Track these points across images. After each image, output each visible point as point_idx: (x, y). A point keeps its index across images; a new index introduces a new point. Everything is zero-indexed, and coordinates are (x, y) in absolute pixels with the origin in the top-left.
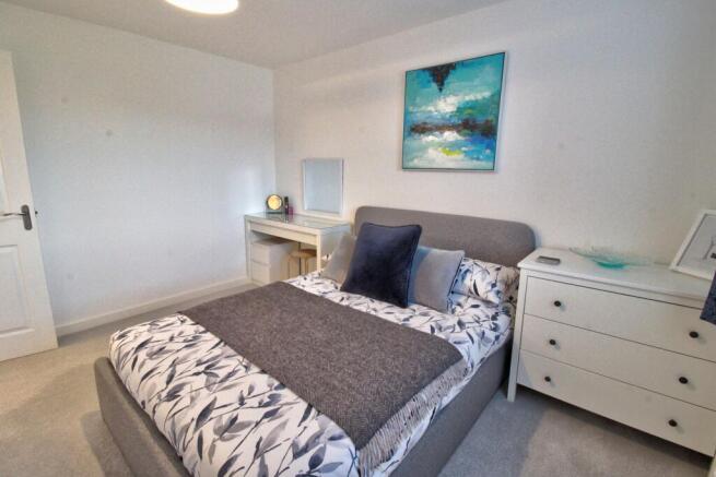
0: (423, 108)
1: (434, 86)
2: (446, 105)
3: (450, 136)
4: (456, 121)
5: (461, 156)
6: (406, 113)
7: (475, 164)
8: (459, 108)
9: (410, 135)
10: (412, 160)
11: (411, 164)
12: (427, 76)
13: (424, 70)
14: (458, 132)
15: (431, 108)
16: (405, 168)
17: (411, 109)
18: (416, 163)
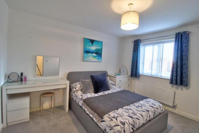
0: (88, 47)
1: (91, 44)
2: (93, 48)
3: (94, 55)
4: (95, 52)
5: (96, 59)
6: (84, 48)
7: (99, 61)
8: (96, 50)
9: (85, 53)
10: (86, 59)
11: (86, 60)
12: (89, 41)
13: (89, 39)
14: (96, 54)
15: (90, 48)
16: (83, 61)
17: (86, 47)
18: (87, 60)
